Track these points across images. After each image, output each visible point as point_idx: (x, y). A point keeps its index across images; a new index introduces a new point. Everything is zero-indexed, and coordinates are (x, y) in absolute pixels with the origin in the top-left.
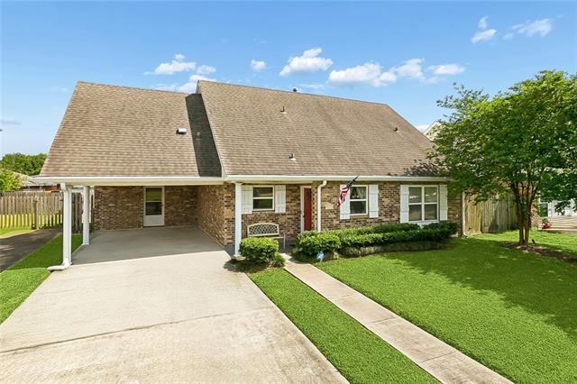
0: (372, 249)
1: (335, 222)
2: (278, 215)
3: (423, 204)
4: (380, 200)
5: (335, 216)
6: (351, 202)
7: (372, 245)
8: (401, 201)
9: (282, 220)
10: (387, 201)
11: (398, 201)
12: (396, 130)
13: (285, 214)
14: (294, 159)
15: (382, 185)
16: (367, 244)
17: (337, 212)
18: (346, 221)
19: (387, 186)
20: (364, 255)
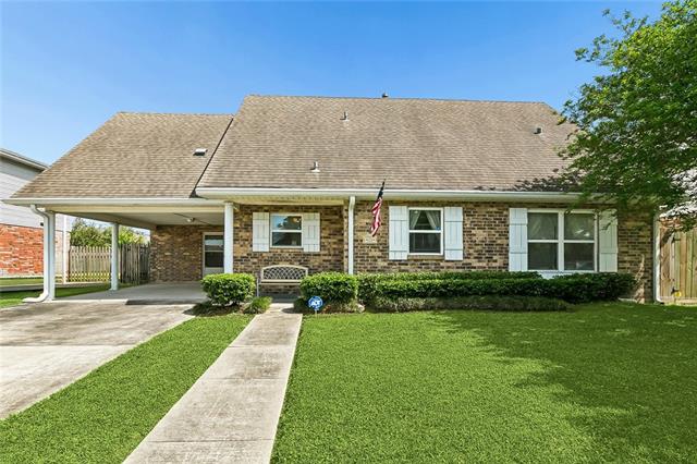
0: (421, 302)
1: (381, 263)
2: (309, 255)
3: (561, 241)
4: (467, 232)
5: (380, 254)
6: (411, 235)
7: (423, 296)
8: (511, 235)
9: (315, 262)
10: (480, 235)
11: (505, 235)
12: (539, 131)
13: (319, 255)
14: (317, 170)
15: (469, 206)
16: (412, 294)
17: (384, 247)
18: (400, 262)
19: (482, 210)
20: (404, 310)
